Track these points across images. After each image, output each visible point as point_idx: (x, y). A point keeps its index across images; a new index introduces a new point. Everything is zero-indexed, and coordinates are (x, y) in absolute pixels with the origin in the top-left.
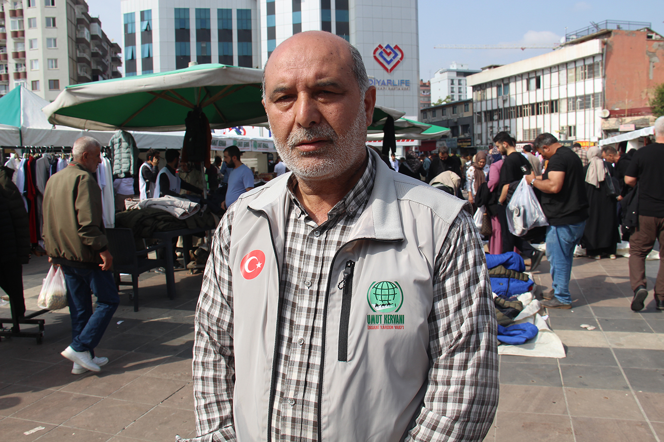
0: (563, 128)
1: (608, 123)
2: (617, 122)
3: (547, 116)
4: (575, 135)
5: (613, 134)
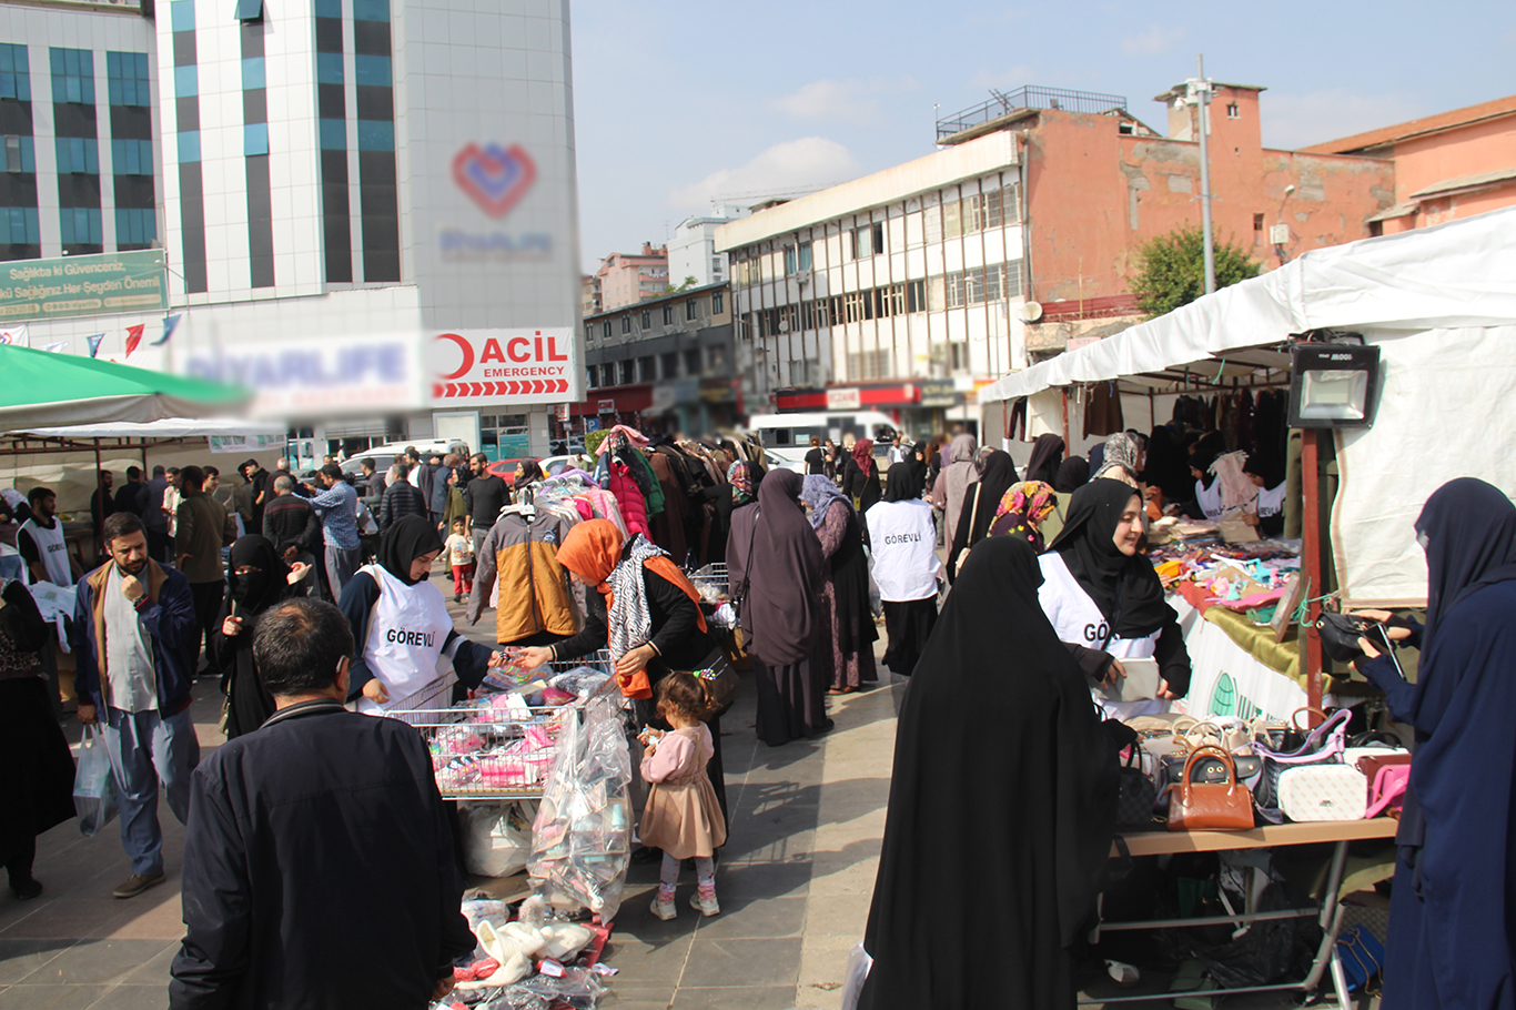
0: (938, 348)
1: (1042, 335)
2: (1061, 332)
3: (901, 319)
4: (966, 363)
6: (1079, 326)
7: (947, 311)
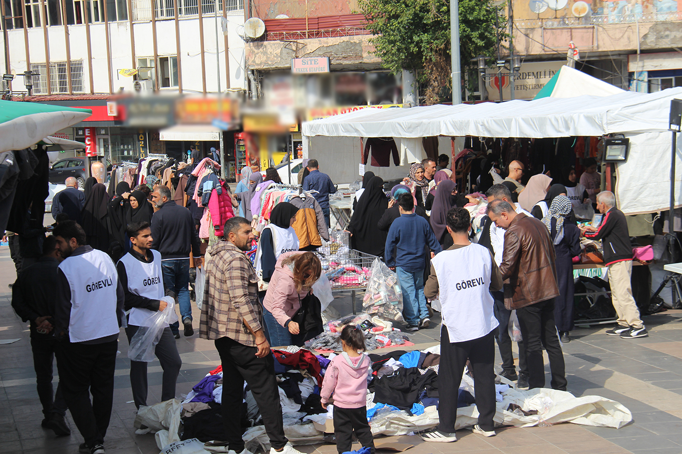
0: (144, 61)
1: (265, 53)
2: (285, 51)
3: (98, 28)
4: (178, 80)
5: (276, 80)
6: (305, 45)
7: (154, 22)
